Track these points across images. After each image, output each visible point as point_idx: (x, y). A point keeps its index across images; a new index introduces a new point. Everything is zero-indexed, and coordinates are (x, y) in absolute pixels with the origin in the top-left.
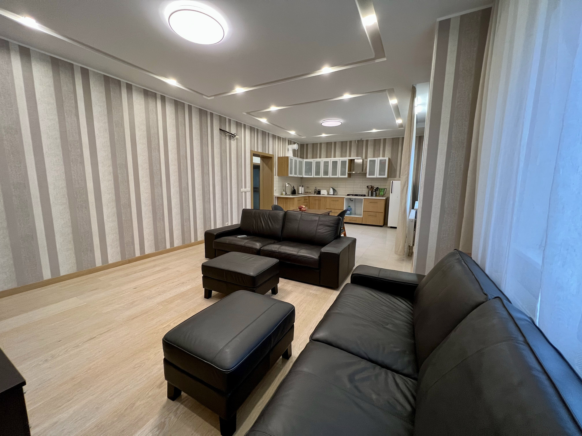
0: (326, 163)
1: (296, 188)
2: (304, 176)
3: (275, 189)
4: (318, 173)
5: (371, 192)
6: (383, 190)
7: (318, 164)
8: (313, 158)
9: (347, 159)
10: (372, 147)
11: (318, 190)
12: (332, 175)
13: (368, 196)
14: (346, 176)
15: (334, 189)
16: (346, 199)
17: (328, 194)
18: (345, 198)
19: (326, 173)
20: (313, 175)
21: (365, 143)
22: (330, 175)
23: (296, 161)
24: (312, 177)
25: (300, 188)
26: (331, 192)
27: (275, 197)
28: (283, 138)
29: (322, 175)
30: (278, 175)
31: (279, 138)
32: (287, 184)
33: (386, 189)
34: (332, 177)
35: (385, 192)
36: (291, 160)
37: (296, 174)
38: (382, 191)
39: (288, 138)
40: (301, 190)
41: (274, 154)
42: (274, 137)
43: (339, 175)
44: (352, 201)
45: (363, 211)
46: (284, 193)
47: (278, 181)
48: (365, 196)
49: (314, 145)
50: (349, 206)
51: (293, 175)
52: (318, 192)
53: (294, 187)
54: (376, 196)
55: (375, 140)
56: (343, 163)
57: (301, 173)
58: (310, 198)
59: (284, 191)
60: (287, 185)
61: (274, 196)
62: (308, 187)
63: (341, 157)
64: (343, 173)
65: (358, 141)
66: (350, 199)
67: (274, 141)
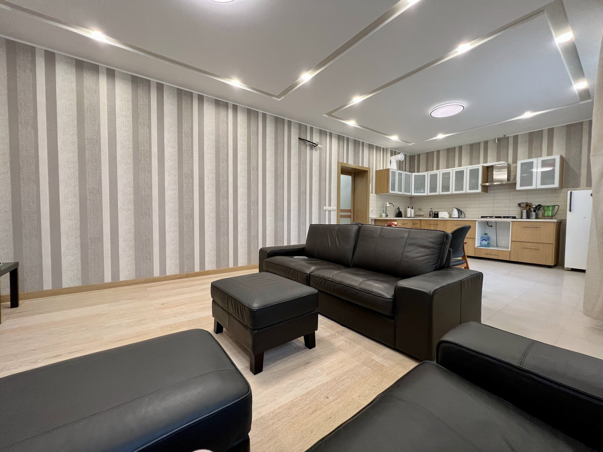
0: (446, 177)
1: (402, 210)
2: (413, 194)
3: (371, 209)
4: (433, 189)
5: (527, 212)
6: (551, 208)
7: (434, 178)
8: (427, 170)
9: (479, 167)
10: (527, 145)
11: (435, 212)
12: (456, 190)
13: (522, 218)
14: (480, 190)
15: (459, 211)
16: (479, 222)
17: (450, 217)
18: (477, 222)
19: (446, 187)
20: (427, 192)
21: (511, 141)
22: (452, 190)
23: (400, 175)
24: (425, 194)
25: (409, 210)
26: (455, 214)
27: (372, 219)
28: (383, 149)
29: (439, 191)
30: (376, 193)
31: (378, 148)
32: (387, 203)
33: (556, 207)
34: (454, 192)
35: (556, 211)
36: (394, 173)
37: (400, 190)
38: (549, 210)
39: (391, 148)
40: (410, 212)
41: (371, 167)
42: (371, 147)
43: (466, 189)
44: (492, 226)
45: (512, 241)
46: (384, 215)
47: (375, 199)
48: (514, 218)
49: (429, 155)
50: (486, 234)
51: (396, 192)
52: (435, 214)
53: (398, 209)
54: (537, 217)
55: (531, 134)
56: (474, 173)
57: (408, 189)
58: (422, 222)
59: (384, 212)
60: (388, 205)
61: (370, 219)
62: (420, 210)
63: (471, 164)
64: (473, 186)
65: (499, 140)
66: (487, 223)
67: (371, 152)
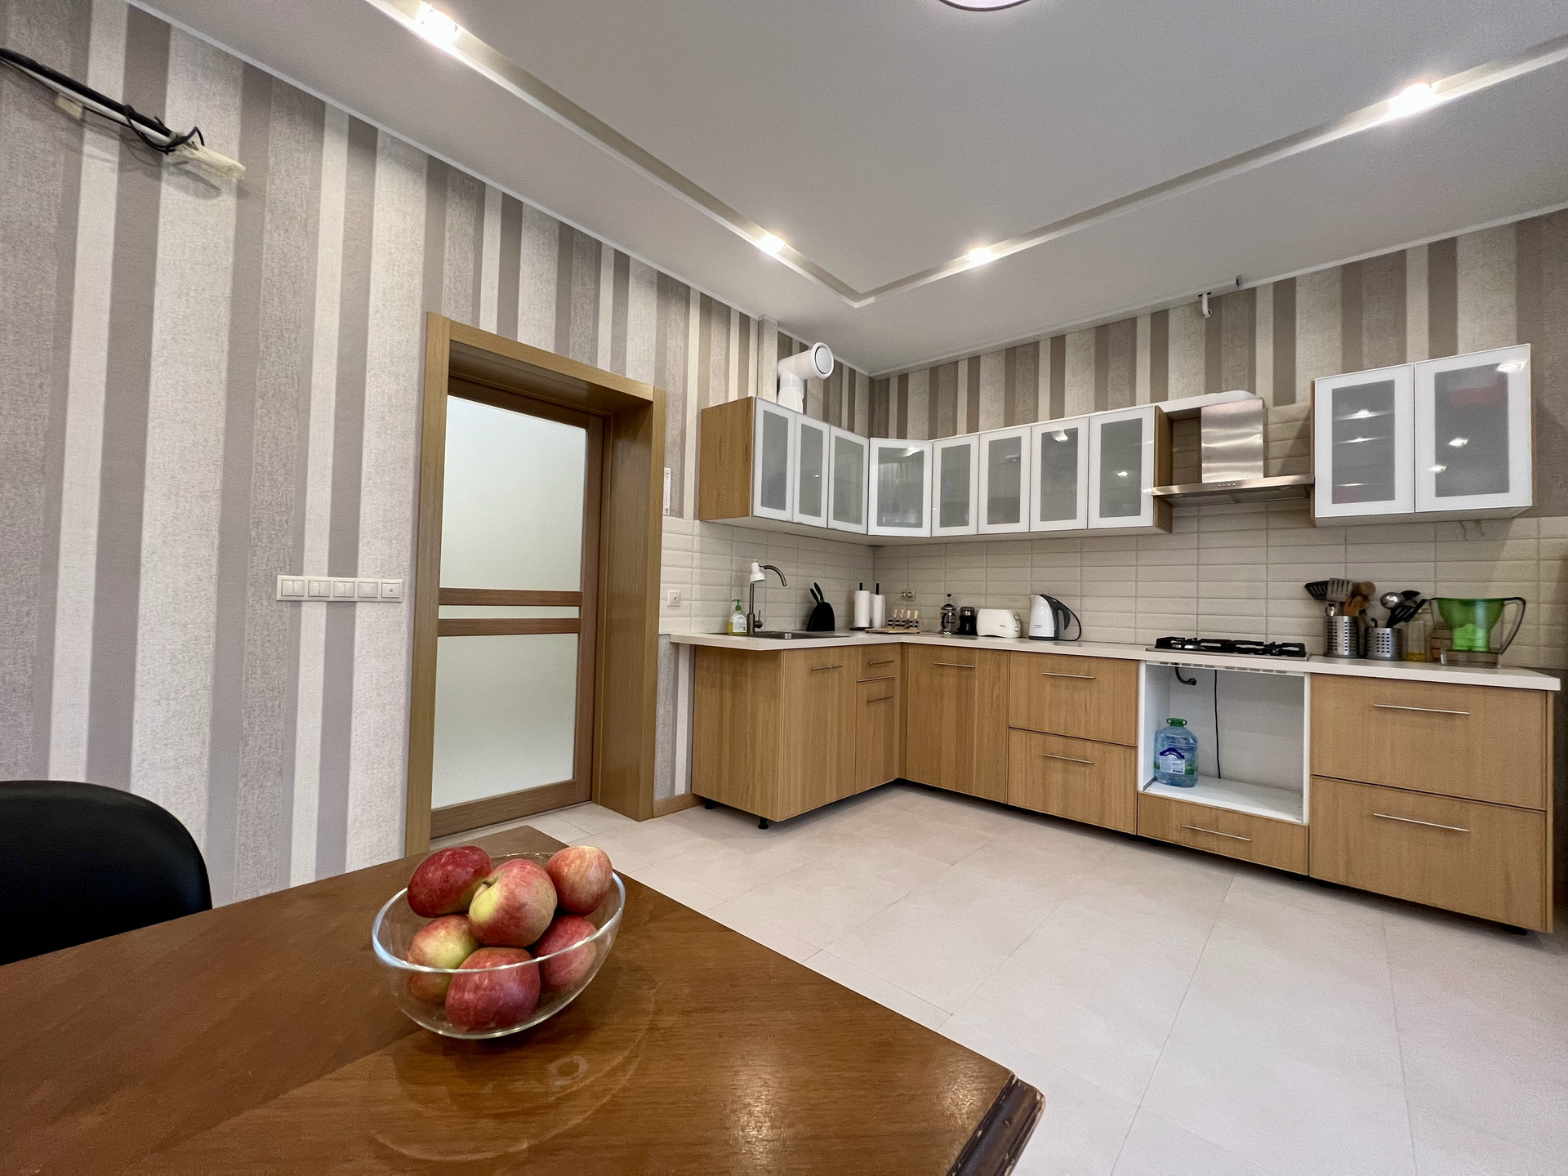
0: (1005, 458)
2: (876, 530)
4: (954, 510)
6: (1480, 613)
7: (956, 466)
9: (1141, 413)
11: (963, 609)
15: (1058, 608)
16: (1150, 668)
17: (1023, 635)
18: (1143, 668)
19: (1005, 506)
20: (930, 526)
22: (1031, 519)
24: (923, 532)
25: (863, 597)
26: (1043, 620)
27: (676, 646)
28: (745, 320)
29: (978, 522)
30: (700, 515)
32: (755, 566)
34: (1040, 526)
35: (1508, 628)
36: (776, 425)
38: (1474, 622)
40: (869, 607)
43: (1089, 514)
44: (1193, 682)
45: (1314, 776)
46: (739, 621)
48: (1299, 652)
51: (791, 512)
52: (963, 618)
53: (816, 591)
54: (1401, 656)
56: (1119, 441)
59: (738, 608)
60: (758, 575)
61: (663, 644)
62: (908, 597)
63: (1101, 405)
64: (1119, 499)
65: (1215, 301)
66: (1177, 670)
67: (675, 317)
